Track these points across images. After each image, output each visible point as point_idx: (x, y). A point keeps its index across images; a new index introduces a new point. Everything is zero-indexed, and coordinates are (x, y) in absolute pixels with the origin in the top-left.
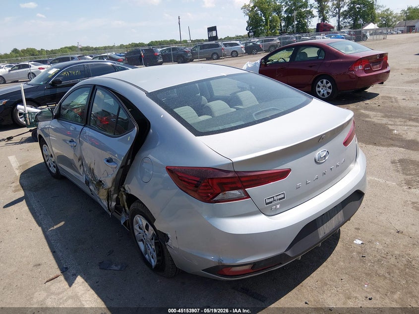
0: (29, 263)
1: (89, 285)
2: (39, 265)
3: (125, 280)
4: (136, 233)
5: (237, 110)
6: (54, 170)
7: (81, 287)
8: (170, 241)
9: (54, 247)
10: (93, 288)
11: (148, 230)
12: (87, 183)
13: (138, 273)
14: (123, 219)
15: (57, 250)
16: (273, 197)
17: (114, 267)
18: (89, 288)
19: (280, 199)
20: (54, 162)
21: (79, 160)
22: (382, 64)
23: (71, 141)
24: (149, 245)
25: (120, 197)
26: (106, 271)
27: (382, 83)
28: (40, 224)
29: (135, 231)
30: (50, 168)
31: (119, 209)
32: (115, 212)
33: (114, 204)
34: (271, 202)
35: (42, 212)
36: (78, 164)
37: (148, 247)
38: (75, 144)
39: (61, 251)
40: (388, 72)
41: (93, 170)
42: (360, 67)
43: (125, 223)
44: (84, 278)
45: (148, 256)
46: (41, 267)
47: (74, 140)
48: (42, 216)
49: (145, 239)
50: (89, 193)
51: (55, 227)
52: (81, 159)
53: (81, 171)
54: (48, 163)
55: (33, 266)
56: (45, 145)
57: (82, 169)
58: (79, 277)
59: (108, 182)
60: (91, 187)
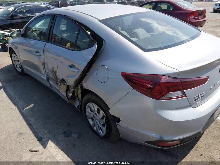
0: (14, 133)
1: (59, 147)
2: (22, 133)
3: (83, 144)
4: (87, 114)
5: (152, 35)
6: (20, 70)
7: (54, 149)
8: (120, 122)
9: (30, 121)
10: (63, 150)
11: (99, 113)
12: (48, 79)
13: (90, 139)
14: (77, 104)
15: (32, 123)
16: (198, 96)
17: (74, 135)
18: (60, 150)
19: (201, 97)
20: (20, 65)
21: (43, 64)
22: (203, 16)
23: (37, 52)
24: (97, 121)
25: (76, 90)
26: (69, 138)
27: (202, 26)
28: (16, 105)
29: (87, 112)
30: (17, 69)
31: (74, 98)
32: (71, 99)
33: (71, 95)
34: (197, 99)
35: (16, 97)
36: (41, 67)
37: (97, 123)
38: (40, 54)
39: (35, 124)
40: (205, 21)
41: (56, 72)
42: (193, 17)
43: (78, 107)
44: (54, 143)
45: (96, 128)
46: (23, 135)
47: (39, 51)
48: (17, 99)
49: (94, 118)
50: (49, 86)
51: (28, 108)
52: (44, 64)
53: (43, 72)
54: (15, 65)
55: (17, 134)
56: (14, 54)
57: (44, 71)
58: (50, 141)
59: (71, 82)
60: (51, 82)
